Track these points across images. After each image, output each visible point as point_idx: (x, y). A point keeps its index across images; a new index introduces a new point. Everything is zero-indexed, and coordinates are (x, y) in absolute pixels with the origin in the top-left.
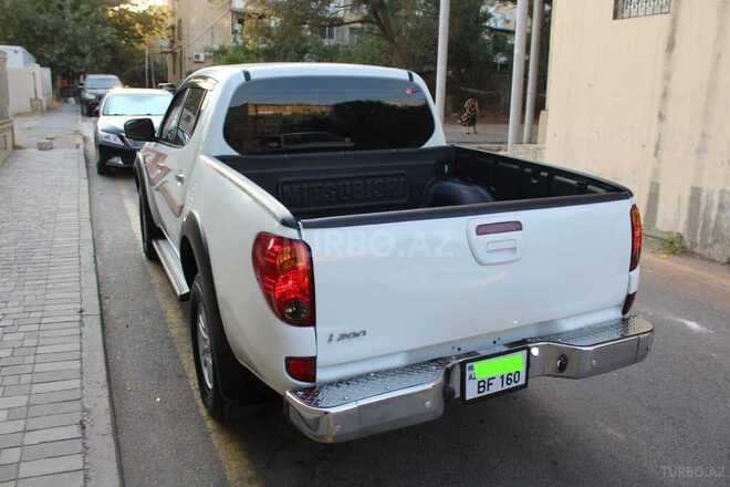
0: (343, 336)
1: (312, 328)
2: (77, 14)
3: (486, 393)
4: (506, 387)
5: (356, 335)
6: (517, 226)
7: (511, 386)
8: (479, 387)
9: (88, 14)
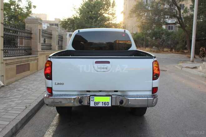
0: (58, 84)
1: (51, 81)
2: (95, 24)
3: (97, 106)
4: (104, 106)
5: (62, 84)
6: (108, 62)
7: (106, 106)
8: (95, 104)
9: (99, 24)
